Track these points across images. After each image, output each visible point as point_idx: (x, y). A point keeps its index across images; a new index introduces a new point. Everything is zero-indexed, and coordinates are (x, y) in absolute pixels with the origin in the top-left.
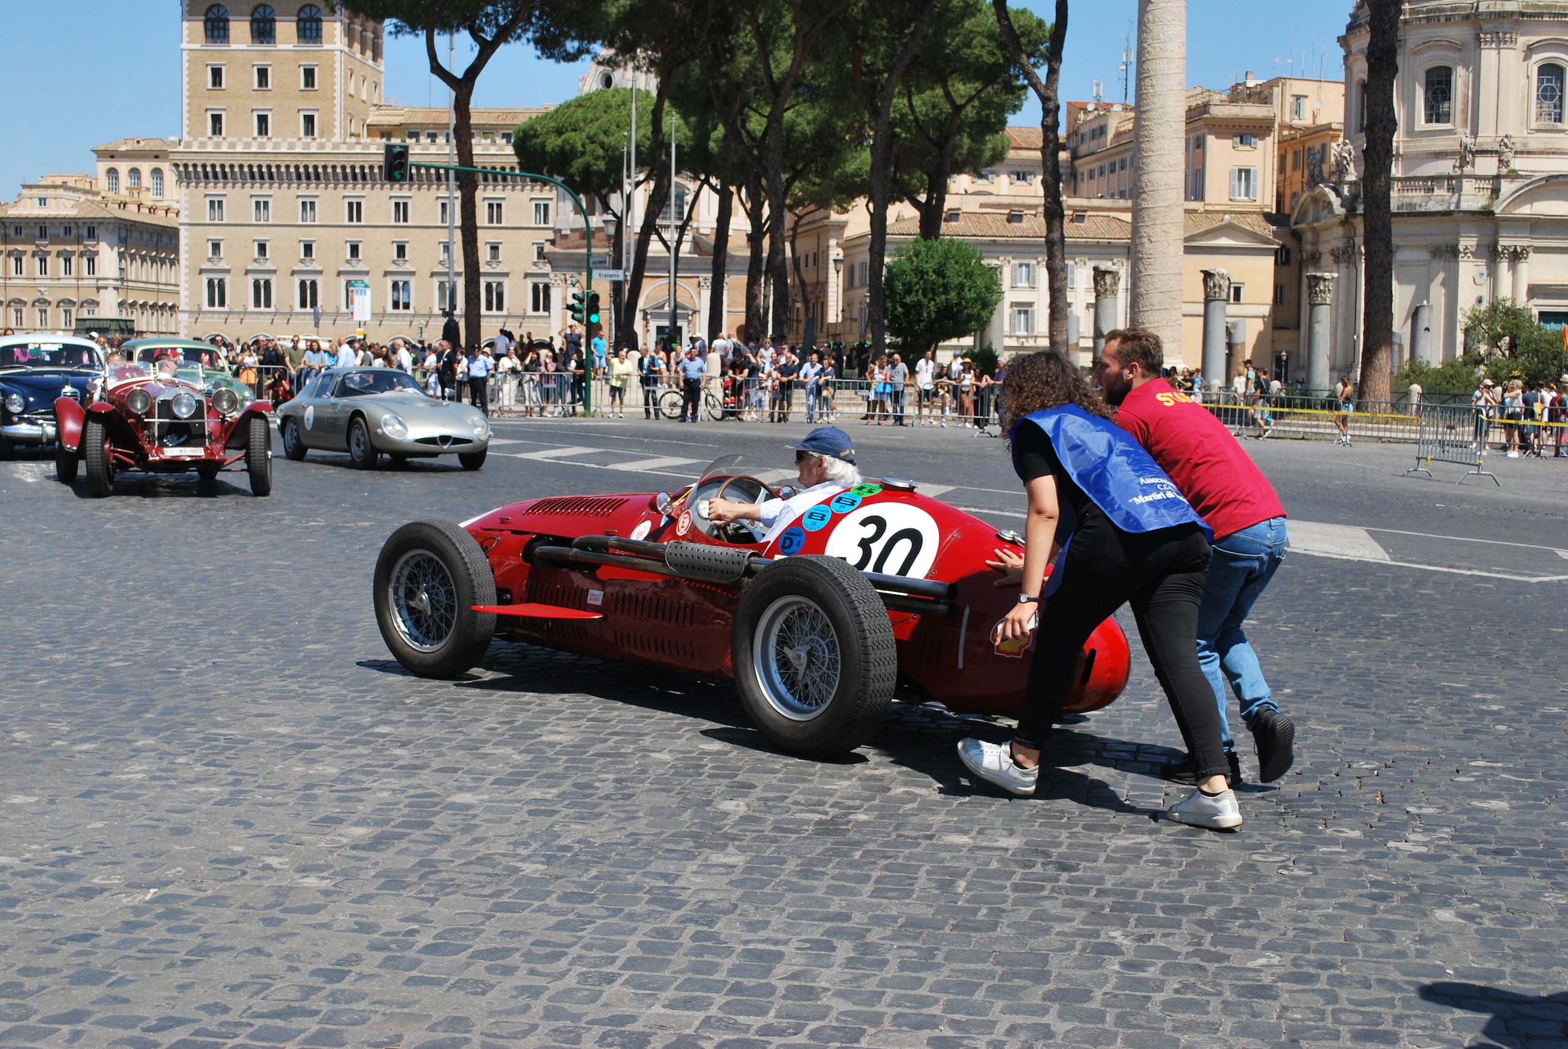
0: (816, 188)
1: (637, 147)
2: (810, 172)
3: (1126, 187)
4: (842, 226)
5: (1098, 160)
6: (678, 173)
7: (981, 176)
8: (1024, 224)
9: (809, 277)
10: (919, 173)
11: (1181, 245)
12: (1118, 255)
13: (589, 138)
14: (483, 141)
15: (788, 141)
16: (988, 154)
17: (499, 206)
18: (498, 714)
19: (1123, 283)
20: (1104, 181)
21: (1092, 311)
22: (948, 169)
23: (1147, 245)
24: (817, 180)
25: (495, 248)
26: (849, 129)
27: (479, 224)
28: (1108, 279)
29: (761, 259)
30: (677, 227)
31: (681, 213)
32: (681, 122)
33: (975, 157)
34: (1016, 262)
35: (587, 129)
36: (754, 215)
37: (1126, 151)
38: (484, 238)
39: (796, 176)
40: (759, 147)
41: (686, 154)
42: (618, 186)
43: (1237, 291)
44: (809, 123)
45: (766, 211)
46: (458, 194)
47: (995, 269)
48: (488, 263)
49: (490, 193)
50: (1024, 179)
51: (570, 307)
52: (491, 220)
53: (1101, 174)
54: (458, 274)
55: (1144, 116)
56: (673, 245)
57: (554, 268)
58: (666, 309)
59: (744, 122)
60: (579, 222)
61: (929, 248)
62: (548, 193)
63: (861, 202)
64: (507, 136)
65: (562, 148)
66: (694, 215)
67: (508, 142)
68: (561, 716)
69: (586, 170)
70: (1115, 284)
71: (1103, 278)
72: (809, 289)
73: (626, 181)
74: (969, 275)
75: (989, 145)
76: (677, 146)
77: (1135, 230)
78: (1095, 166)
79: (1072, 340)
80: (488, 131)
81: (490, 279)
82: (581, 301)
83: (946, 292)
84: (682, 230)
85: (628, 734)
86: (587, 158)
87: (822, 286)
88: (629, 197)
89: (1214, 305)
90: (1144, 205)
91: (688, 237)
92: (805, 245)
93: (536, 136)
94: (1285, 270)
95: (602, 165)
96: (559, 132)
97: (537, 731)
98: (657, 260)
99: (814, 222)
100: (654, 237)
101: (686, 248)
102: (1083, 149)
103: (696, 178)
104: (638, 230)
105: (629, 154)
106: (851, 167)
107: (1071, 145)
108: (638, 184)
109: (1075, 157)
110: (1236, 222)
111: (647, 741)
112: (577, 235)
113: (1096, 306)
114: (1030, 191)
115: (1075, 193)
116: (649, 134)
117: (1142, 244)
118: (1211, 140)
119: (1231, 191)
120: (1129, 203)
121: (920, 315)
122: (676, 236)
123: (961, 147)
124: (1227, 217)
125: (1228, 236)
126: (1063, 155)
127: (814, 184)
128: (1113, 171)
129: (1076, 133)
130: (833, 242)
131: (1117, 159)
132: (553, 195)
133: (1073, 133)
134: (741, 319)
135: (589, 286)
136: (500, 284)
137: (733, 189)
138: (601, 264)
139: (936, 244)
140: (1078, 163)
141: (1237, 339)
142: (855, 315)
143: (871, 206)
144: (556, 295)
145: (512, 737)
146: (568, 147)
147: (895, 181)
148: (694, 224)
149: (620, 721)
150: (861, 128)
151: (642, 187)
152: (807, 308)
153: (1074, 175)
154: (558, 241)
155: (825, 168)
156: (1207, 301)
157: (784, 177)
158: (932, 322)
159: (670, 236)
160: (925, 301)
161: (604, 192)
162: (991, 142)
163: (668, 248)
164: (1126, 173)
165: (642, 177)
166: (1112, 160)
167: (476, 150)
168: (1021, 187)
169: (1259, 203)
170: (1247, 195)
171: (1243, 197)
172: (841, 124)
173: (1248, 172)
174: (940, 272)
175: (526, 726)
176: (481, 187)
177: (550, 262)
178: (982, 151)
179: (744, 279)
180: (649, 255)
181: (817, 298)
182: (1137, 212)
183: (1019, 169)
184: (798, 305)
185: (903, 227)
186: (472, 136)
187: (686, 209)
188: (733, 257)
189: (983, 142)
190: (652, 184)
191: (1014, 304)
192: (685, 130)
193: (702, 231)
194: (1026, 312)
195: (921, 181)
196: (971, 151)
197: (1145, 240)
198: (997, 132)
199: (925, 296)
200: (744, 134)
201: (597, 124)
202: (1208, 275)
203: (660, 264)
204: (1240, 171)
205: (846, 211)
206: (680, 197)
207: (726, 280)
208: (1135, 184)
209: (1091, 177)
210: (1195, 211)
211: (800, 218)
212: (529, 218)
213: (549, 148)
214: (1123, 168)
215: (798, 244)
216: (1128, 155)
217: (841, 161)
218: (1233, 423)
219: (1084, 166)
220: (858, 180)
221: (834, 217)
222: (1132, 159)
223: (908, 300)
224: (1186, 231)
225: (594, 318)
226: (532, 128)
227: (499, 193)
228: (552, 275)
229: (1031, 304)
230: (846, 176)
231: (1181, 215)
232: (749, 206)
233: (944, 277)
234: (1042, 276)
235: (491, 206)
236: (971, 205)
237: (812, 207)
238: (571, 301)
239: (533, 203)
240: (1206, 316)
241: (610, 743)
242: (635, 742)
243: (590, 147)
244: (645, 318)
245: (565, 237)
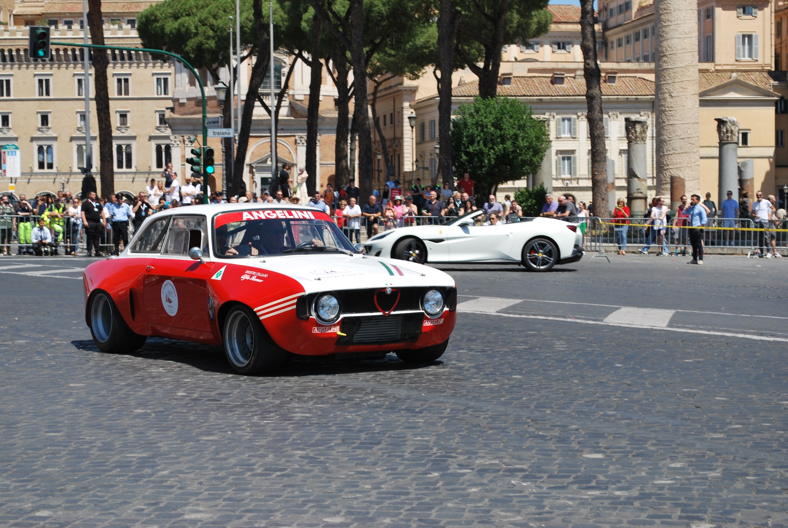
0: (392, 59)
1: (242, 28)
2: (386, 45)
3: (649, 53)
4: (414, 90)
5: (625, 30)
6: (276, 49)
7: (529, 46)
8: (565, 85)
9: (388, 133)
10: (477, 44)
11: (697, 99)
12: (644, 109)
13: (201, 21)
14: (112, 27)
15: (368, 19)
16: (534, 27)
17: (126, 81)
18: (144, 498)
19: (650, 132)
20: (630, 47)
21: (624, 156)
22: (501, 39)
23: (669, 99)
24: (393, 52)
25: (123, 116)
26: (418, 9)
27: (110, 96)
28: (638, 128)
29: (347, 119)
30: (276, 94)
31: (279, 83)
32: (278, 6)
33: (524, 29)
34: (560, 117)
35: (199, 14)
36: (340, 83)
37: (648, 22)
38: (115, 107)
39: (375, 48)
40: (343, 25)
41: (282, 33)
42: (226, 61)
43: (745, 135)
44: (384, 5)
45: (351, 78)
46: (92, 71)
47: (543, 123)
48: (118, 129)
49: (118, 70)
50: (564, 48)
51: (190, 161)
52: (120, 93)
53: (628, 42)
54: (94, 138)
56: (273, 109)
57: (174, 131)
58: (269, 163)
59: (330, 4)
60: (196, 92)
61: (488, 106)
62: (167, 69)
63: (429, 69)
64: (131, 22)
65: (179, 30)
66: (290, 84)
67: (133, 27)
68: (200, 497)
69: (200, 49)
70: (644, 132)
71: (634, 127)
72: (388, 143)
73: (232, 57)
74: (522, 127)
75: (535, 20)
76: (275, 27)
77: (658, 87)
78: (622, 35)
79: (610, 180)
80: (115, 18)
81: (120, 142)
82: (198, 155)
83: (503, 142)
84: (280, 97)
85: (260, 511)
86: (200, 38)
87: (398, 141)
88: (235, 70)
89: (729, 148)
90: (665, 66)
91: (285, 103)
92: (383, 107)
93: (156, 20)
94: (784, 117)
95: (212, 44)
96: (176, 17)
97: (179, 511)
98: (260, 122)
99: (390, 87)
100: (257, 103)
101: (284, 112)
102: (612, 22)
103: (291, 53)
104: (244, 97)
105: (234, 34)
106: (420, 41)
107: (603, 18)
108: (243, 59)
109: (606, 28)
110: (741, 79)
111: (278, 517)
112: (193, 103)
113: (628, 152)
114: (569, 57)
115: (607, 59)
116: (252, 17)
117: (665, 99)
118: (718, 11)
119: (737, 54)
120: (653, 66)
121: (483, 161)
122: (276, 102)
123: (512, 22)
124: (734, 75)
125: (736, 91)
126: (598, 27)
127: (390, 55)
128: (637, 39)
129: (605, 9)
130: (406, 104)
131: (641, 29)
132: (172, 70)
133: (604, 9)
134: (332, 170)
135: (205, 142)
136: (129, 146)
137: (322, 61)
138: (215, 123)
139: (492, 102)
140: (608, 33)
141: (747, 176)
142: (427, 164)
143: (439, 73)
144: (176, 153)
145: (158, 516)
146: (183, 29)
147: (458, 51)
148: (291, 92)
149: (252, 500)
150: (428, 7)
151: (246, 62)
152: (387, 161)
153: (605, 43)
154: (177, 109)
155: (399, 41)
156: (722, 144)
157: (366, 50)
158: (492, 167)
159: (270, 102)
160: (485, 150)
161: (214, 66)
162: (536, 16)
163: (269, 112)
164: (648, 41)
165: (245, 53)
166: (636, 30)
167: (106, 34)
168: (561, 55)
169: (760, 62)
170: (750, 56)
171: (747, 58)
172: (411, 5)
173: (750, 37)
174: (497, 125)
175: (168, 507)
176: (111, 65)
177: (170, 127)
178: (528, 25)
179: (333, 137)
180: (254, 118)
181: (395, 151)
182: (659, 72)
183: (559, 40)
184: (379, 157)
185: (465, 90)
186: (102, 22)
187: (283, 79)
188: (324, 119)
189: (530, 17)
190: (254, 59)
191: (559, 152)
192: (281, 13)
193: (297, 97)
194: (569, 158)
195: (479, 51)
196: (519, 25)
197: (667, 95)
198: (541, 8)
199: (485, 145)
200: (330, 15)
201: (207, 9)
202: (721, 122)
203: (263, 126)
204: (744, 36)
205: (417, 77)
206: (278, 70)
207: (319, 138)
208: (657, 49)
209: (620, 45)
210: (707, 71)
211: (379, 84)
212: (152, 90)
213: (167, 30)
214: (646, 37)
215: (378, 106)
216: (649, 26)
217: (411, 36)
218: (749, 244)
219: (613, 36)
220: (426, 51)
221: (407, 82)
222: (653, 29)
223: (471, 149)
224: (700, 87)
225: (209, 169)
226: (152, 14)
227: (126, 70)
228: (172, 138)
229: (573, 152)
230: (416, 48)
231: (697, 75)
232: (336, 75)
233: (501, 129)
234: (583, 126)
235: (119, 81)
236: (520, 70)
237: (389, 75)
238: (190, 156)
239: (155, 77)
240: (721, 158)
241: (245, 519)
242: (267, 517)
243: (202, 29)
244: (251, 172)
245: (183, 105)
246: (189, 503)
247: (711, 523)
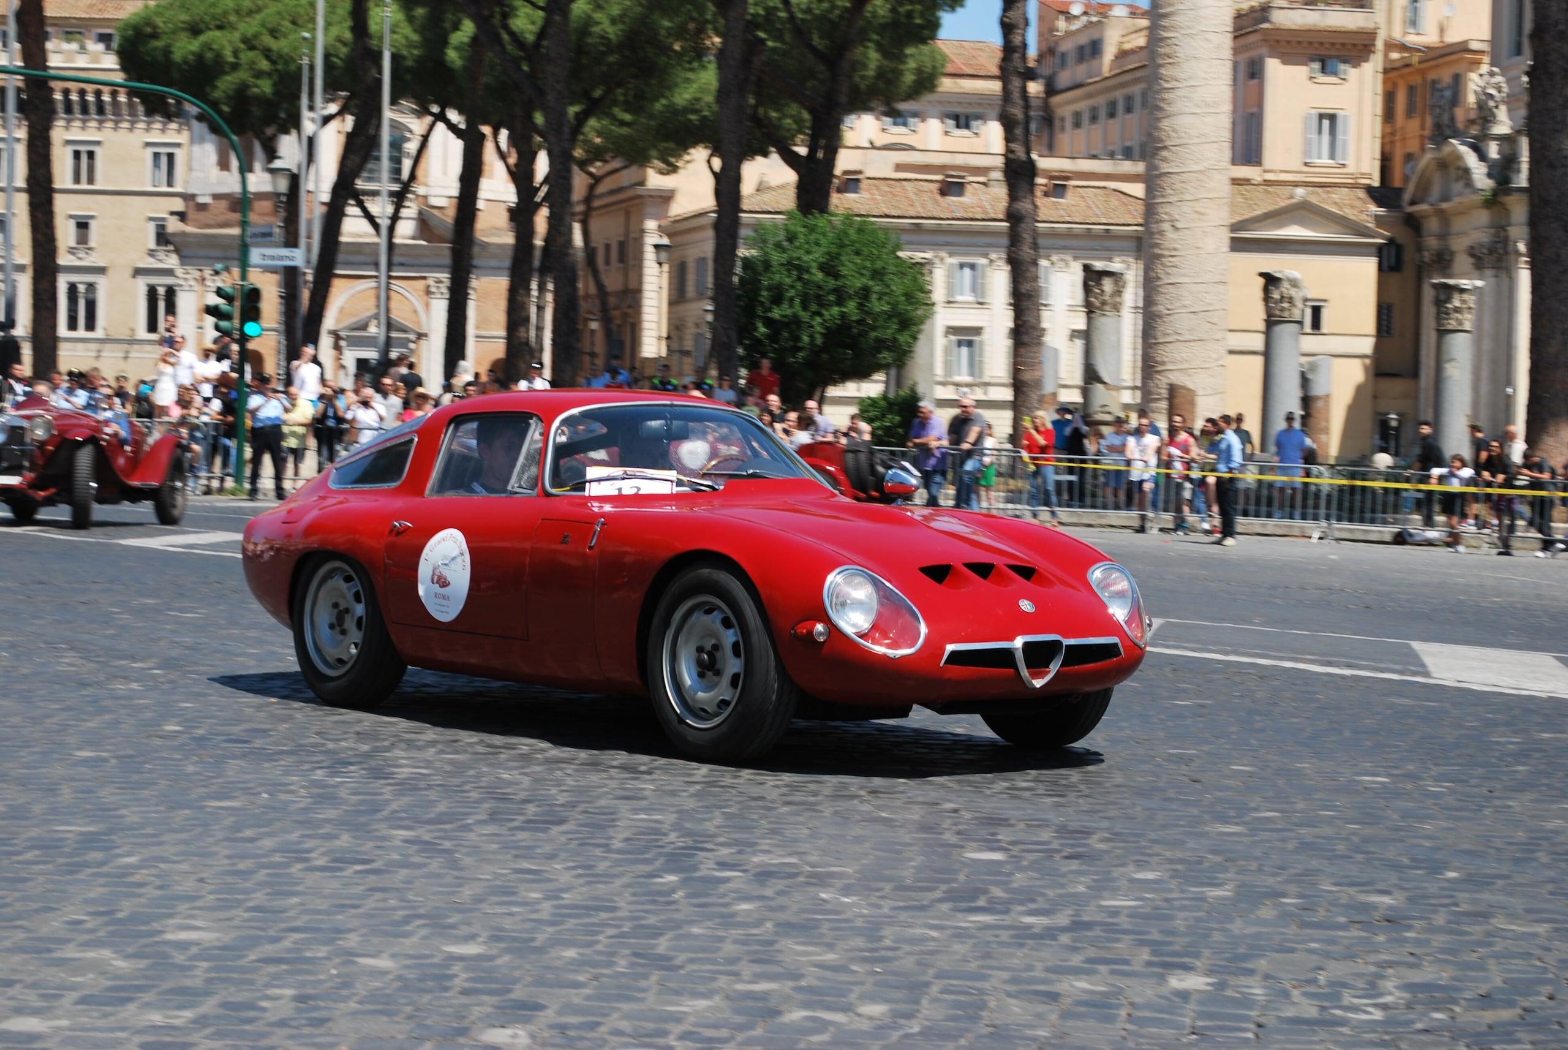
0: (625, 131)
1: (327, 56)
2: (615, 103)
3: (1134, 142)
4: (666, 197)
5: (1089, 96)
6: (394, 102)
7: (897, 116)
8: (967, 199)
9: (613, 281)
10: (794, 108)
11: (1225, 236)
12: (1121, 251)
13: (245, 40)
14: (66, 46)
15: (581, 49)
16: (909, 78)
17: (91, 155)
18: (87, 902)
19: (1132, 296)
20: (1097, 130)
21: (1079, 344)
22: (843, 99)
23: (1170, 234)
24: (627, 117)
25: (83, 226)
26: (680, 33)
27: (57, 185)
28: (1108, 285)
29: (531, 247)
30: (392, 194)
31: (397, 171)
32: (400, 16)
33: (889, 82)
34: (954, 261)
35: (242, 26)
36: (521, 176)
37: (1135, 81)
38: (64, 207)
39: (593, 108)
40: (529, 59)
41: (409, 70)
42: (293, 122)
43: (1316, 311)
44: (613, 21)
45: (542, 165)
46: (22, 133)
47: (920, 268)
48: (72, 251)
49: (76, 134)
50: (967, 126)
51: (212, 311)
52: (77, 179)
53: (1094, 119)
54: (21, 268)
55: (1164, 22)
56: (384, 223)
57: (184, 259)
58: (373, 330)
59: (505, 16)
60: (230, 183)
61: (812, 229)
62: (173, 134)
63: (699, 155)
64: (104, 38)
65: (200, 57)
66: (420, 173)
67: (108, 48)
68: (199, 903)
69: (241, 96)
70: (1118, 293)
71: (1099, 284)
72: (612, 301)
73: (306, 114)
74: (878, 274)
75: (912, 64)
76: (396, 58)
77: (1150, 208)
78: (1083, 106)
79: (1048, 388)
80: (73, 29)
81: (74, 278)
82: (229, 299)
83: (840, 302)
84: (399, 198)
85: (317, 930)
86: (243, 75)
87: (632, 296)
88: (311, 142)
89: (1284, 332)
90: (1165, 168)
91: (410, 211)
92: (606, 229)
93: (155, 36)
94: (1394, 278)
95: (265, 87)
96: (195, 30)
97: (156, 926)
98: (358, 248)
99: (620, 190)
100: (352, 210)
101: (406, 230)
102: (1064, 78)
103: (423, 111)
104: (326, 197)
105: (312, 68)
106: (682, 96)
107: (1046, 71)
108: (327, 120)
109: (1051, 90)
110: (1314, 200)
111: (352, 940)
112: (224, 204)
113: (1086, 336)
114: (977, 144)
115: (1051, 150)
116: (348, 35)
117: (1161, 233)
118: (1273, 67)
119: (1307, 151)
120: (1139, 167)
121: (798, 339)
122: (390, 210)
123: (865, 66)
124: (1300, 192)
125: (1301, 223)
126: (1034, 88)
127: (623, 123)
128: (1112, 115)
129: (1051, 51)
130: (651, 225)
131: (1119, 95)
132: (183, 138)
133: (1048, 52)
134: (498, 350)
135: (244, 277)
136: (91, 286)
137: (486, 130)
138: (265, 236)
139: (821, 221)
140: (1056, 100)
141: (1317, 390)
142: (689, 345)
143: (717, 163)
144: (188, 303)
145: (112, 934)
146: (209, 55)
147: (757, 120)
148: (421, 190)
149: (303, 912)
150: (700, 31)
151: (334, 125)
152: (608, 333)
153: (1049, 120)
154: (192, 215)
155: (640, 96)
156: (1272, 322)
157: (573, 110)
158: (815, 351)
159: (381, 208)
160: (805, 316)
161: (270, 131)
162: (914, 57)
163: (376, 226)
164: (1133, 119)
165: (333, 108)
166: (1110, 96)
167: (54, 61)
168: (961, 139)
169: (1350, 169)
170: (1332, 156)
171: (1326, 161)
172: (666, 23)
173: (1332, 118)
174: (829, 268)
175: (135, 918)
176: (60, 123)
177: (177, 251)
178: (898, 73)
179: (502, 283)
180: (343, 239)
181: (625, 315)
182: (1152, 180)
183: (959, 110)
184: (594, 325)
185: (769, 201)
186: (46, 37)
187: (407, 164)
188: (485, 246)
189: (901, 58)
190: (349, 122)
191: (952, 330)
192: (407, 30)
193: (434, 201)
194: (970, 344)
195: (799, 121)
196: (881, 74)
197: (1166, 226)
198: (924, 41)
199: (805, 308)
200: (506, 37)
201: (258, 17)
202: (1270, 280)
203: (364, 255)
204: (1321, 117)
205: (673, 169)
206: (397, 145)
207: (474, 283)
208: (1149, 135)
209: (1077, 125)
210: (1246, 182)
211: (597, 180)
212: (144, 177)
213: (177, 56)
214: (1129, 110)
215: (595, 225)
216: (1136, 90)
217: (667, 86)
218: (1316, 518)
219: (1064, 106)
220: (692, 117)
221: (655, 180)
222: (1144, 95)
223: (776, 314)
224: (1233, 212)
225: (251, 328)
226: (148, 22)
227: (91, 135)
228: (179, 272)
229: (977, 331)
230: (674, 111)
231: (1226, 189)
232: (512, 160)
233: (837, 276)
234: (999, 280)
235: (77, 155)
236: (880, 165)
237: (616, 164)
238: (214, 300)
239: (150, 151)
240: (1267, 354)
241: (287, 943)
242: (330, 942)
243: (247, 56)
244: (337, 347)
245: (203, 207)
246: (177, 913)
247: (1207, 975)
